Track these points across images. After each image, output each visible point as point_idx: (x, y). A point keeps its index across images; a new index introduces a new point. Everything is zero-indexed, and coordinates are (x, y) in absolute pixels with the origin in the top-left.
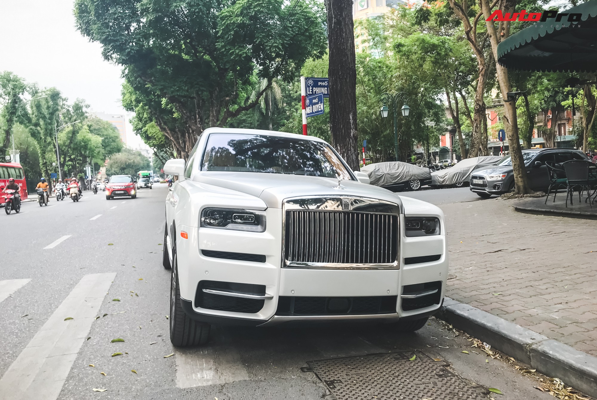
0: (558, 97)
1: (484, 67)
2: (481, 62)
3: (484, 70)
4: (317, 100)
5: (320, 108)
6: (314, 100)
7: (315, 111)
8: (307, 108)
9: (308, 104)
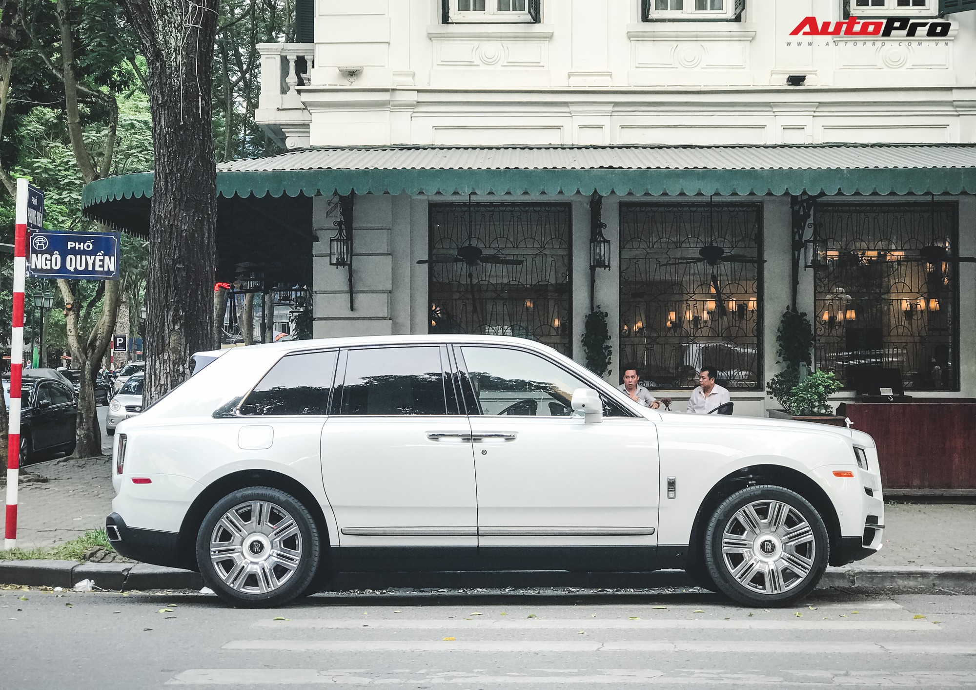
4: (88, 247)
5: (100, 266)
6: (73, 244)
7: (75, 269)
8: (34, 256)
9: (40, 247)
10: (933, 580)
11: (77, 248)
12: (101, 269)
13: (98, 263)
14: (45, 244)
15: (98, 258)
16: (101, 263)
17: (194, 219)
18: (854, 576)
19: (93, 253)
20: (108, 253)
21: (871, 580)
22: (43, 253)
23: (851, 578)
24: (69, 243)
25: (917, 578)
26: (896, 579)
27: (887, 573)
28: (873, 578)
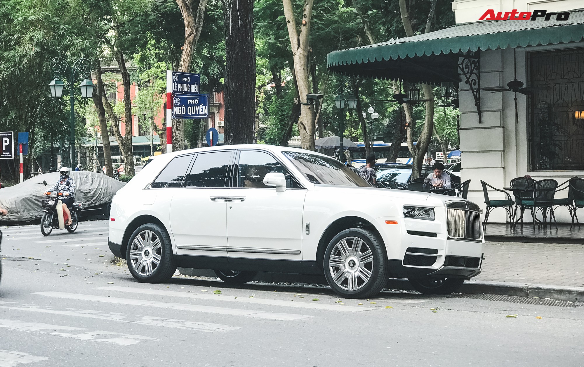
0: (212, 68)
1: (192, 30)
2: (189, 23)
3: (193, 35)
4: (196, 102)
5: (202, 111)
6: (190, 101)
7: (191, 114)
8: (175, 108)
9: (177, 103)
10: (576, 296)
11: (192, 103)
12: (202, 113)
13: (201, 110)
14: (179, 102)
15: (201, 107)
16: (202, 110)
17: (236, 84)
18: (528, 290)
19: (198, 105)
20: (205, 105)
21: (538, 293)
22: (178, 106)
23: (527, 291)
24: (189, 101)
25: (566, 294)
26: (553, 294)
27: (547, 289)
28: (539, 292)
